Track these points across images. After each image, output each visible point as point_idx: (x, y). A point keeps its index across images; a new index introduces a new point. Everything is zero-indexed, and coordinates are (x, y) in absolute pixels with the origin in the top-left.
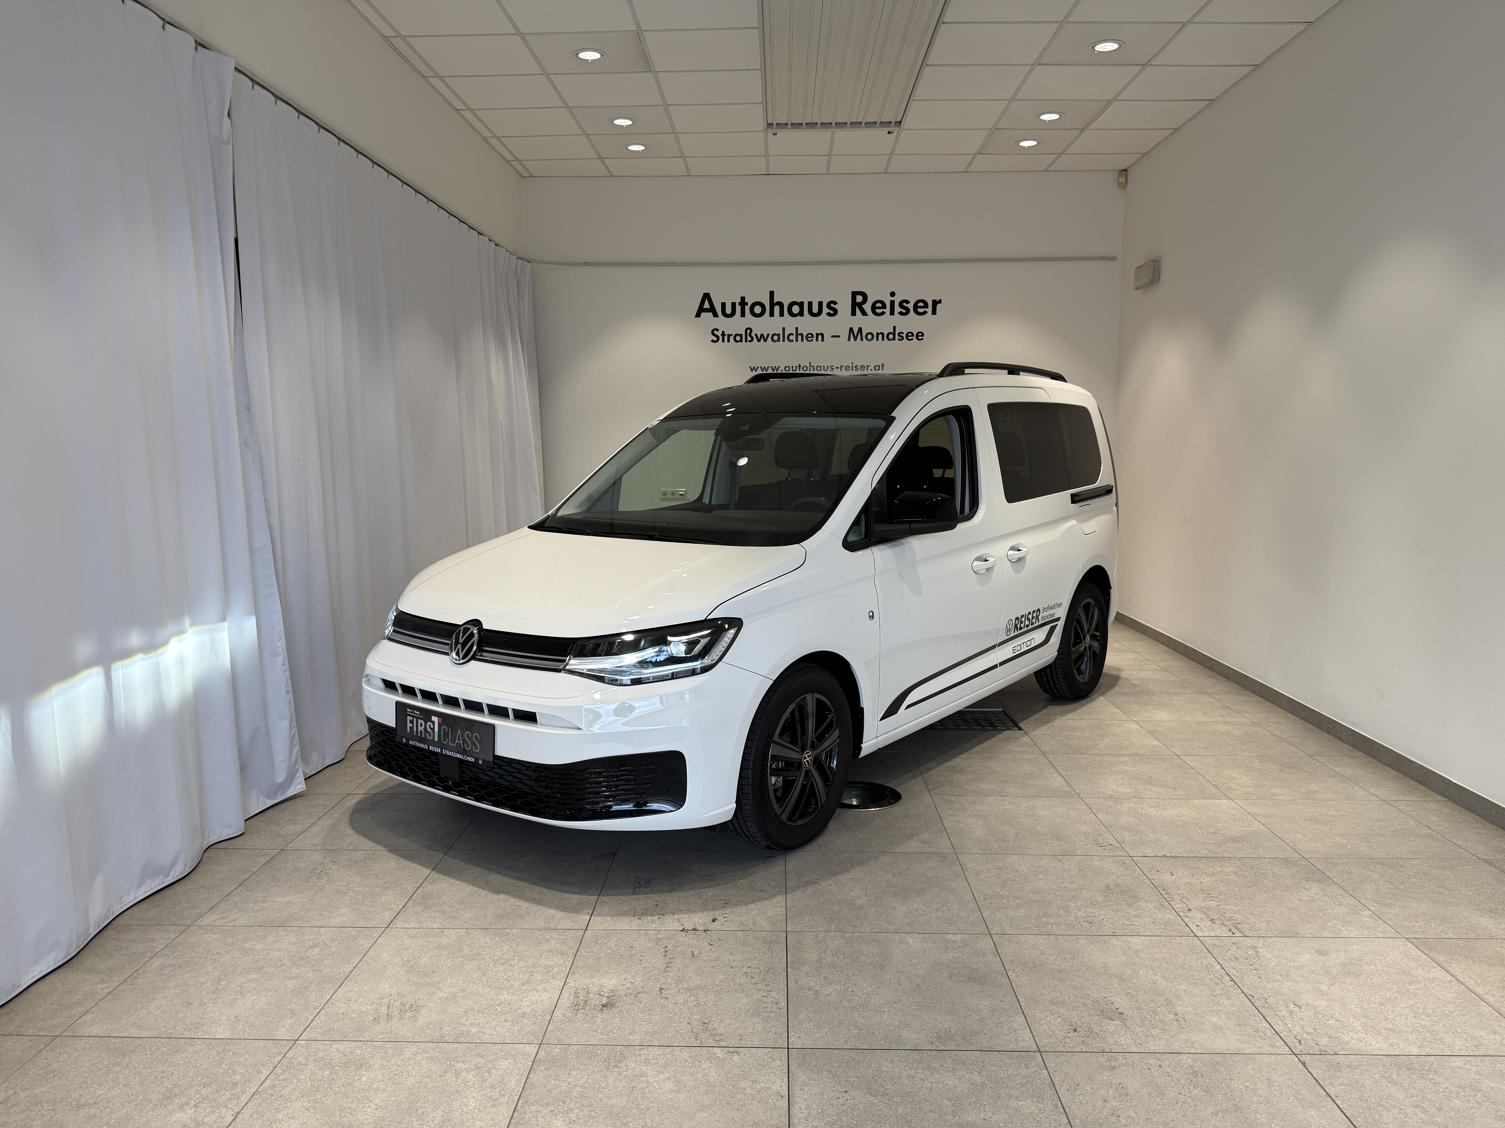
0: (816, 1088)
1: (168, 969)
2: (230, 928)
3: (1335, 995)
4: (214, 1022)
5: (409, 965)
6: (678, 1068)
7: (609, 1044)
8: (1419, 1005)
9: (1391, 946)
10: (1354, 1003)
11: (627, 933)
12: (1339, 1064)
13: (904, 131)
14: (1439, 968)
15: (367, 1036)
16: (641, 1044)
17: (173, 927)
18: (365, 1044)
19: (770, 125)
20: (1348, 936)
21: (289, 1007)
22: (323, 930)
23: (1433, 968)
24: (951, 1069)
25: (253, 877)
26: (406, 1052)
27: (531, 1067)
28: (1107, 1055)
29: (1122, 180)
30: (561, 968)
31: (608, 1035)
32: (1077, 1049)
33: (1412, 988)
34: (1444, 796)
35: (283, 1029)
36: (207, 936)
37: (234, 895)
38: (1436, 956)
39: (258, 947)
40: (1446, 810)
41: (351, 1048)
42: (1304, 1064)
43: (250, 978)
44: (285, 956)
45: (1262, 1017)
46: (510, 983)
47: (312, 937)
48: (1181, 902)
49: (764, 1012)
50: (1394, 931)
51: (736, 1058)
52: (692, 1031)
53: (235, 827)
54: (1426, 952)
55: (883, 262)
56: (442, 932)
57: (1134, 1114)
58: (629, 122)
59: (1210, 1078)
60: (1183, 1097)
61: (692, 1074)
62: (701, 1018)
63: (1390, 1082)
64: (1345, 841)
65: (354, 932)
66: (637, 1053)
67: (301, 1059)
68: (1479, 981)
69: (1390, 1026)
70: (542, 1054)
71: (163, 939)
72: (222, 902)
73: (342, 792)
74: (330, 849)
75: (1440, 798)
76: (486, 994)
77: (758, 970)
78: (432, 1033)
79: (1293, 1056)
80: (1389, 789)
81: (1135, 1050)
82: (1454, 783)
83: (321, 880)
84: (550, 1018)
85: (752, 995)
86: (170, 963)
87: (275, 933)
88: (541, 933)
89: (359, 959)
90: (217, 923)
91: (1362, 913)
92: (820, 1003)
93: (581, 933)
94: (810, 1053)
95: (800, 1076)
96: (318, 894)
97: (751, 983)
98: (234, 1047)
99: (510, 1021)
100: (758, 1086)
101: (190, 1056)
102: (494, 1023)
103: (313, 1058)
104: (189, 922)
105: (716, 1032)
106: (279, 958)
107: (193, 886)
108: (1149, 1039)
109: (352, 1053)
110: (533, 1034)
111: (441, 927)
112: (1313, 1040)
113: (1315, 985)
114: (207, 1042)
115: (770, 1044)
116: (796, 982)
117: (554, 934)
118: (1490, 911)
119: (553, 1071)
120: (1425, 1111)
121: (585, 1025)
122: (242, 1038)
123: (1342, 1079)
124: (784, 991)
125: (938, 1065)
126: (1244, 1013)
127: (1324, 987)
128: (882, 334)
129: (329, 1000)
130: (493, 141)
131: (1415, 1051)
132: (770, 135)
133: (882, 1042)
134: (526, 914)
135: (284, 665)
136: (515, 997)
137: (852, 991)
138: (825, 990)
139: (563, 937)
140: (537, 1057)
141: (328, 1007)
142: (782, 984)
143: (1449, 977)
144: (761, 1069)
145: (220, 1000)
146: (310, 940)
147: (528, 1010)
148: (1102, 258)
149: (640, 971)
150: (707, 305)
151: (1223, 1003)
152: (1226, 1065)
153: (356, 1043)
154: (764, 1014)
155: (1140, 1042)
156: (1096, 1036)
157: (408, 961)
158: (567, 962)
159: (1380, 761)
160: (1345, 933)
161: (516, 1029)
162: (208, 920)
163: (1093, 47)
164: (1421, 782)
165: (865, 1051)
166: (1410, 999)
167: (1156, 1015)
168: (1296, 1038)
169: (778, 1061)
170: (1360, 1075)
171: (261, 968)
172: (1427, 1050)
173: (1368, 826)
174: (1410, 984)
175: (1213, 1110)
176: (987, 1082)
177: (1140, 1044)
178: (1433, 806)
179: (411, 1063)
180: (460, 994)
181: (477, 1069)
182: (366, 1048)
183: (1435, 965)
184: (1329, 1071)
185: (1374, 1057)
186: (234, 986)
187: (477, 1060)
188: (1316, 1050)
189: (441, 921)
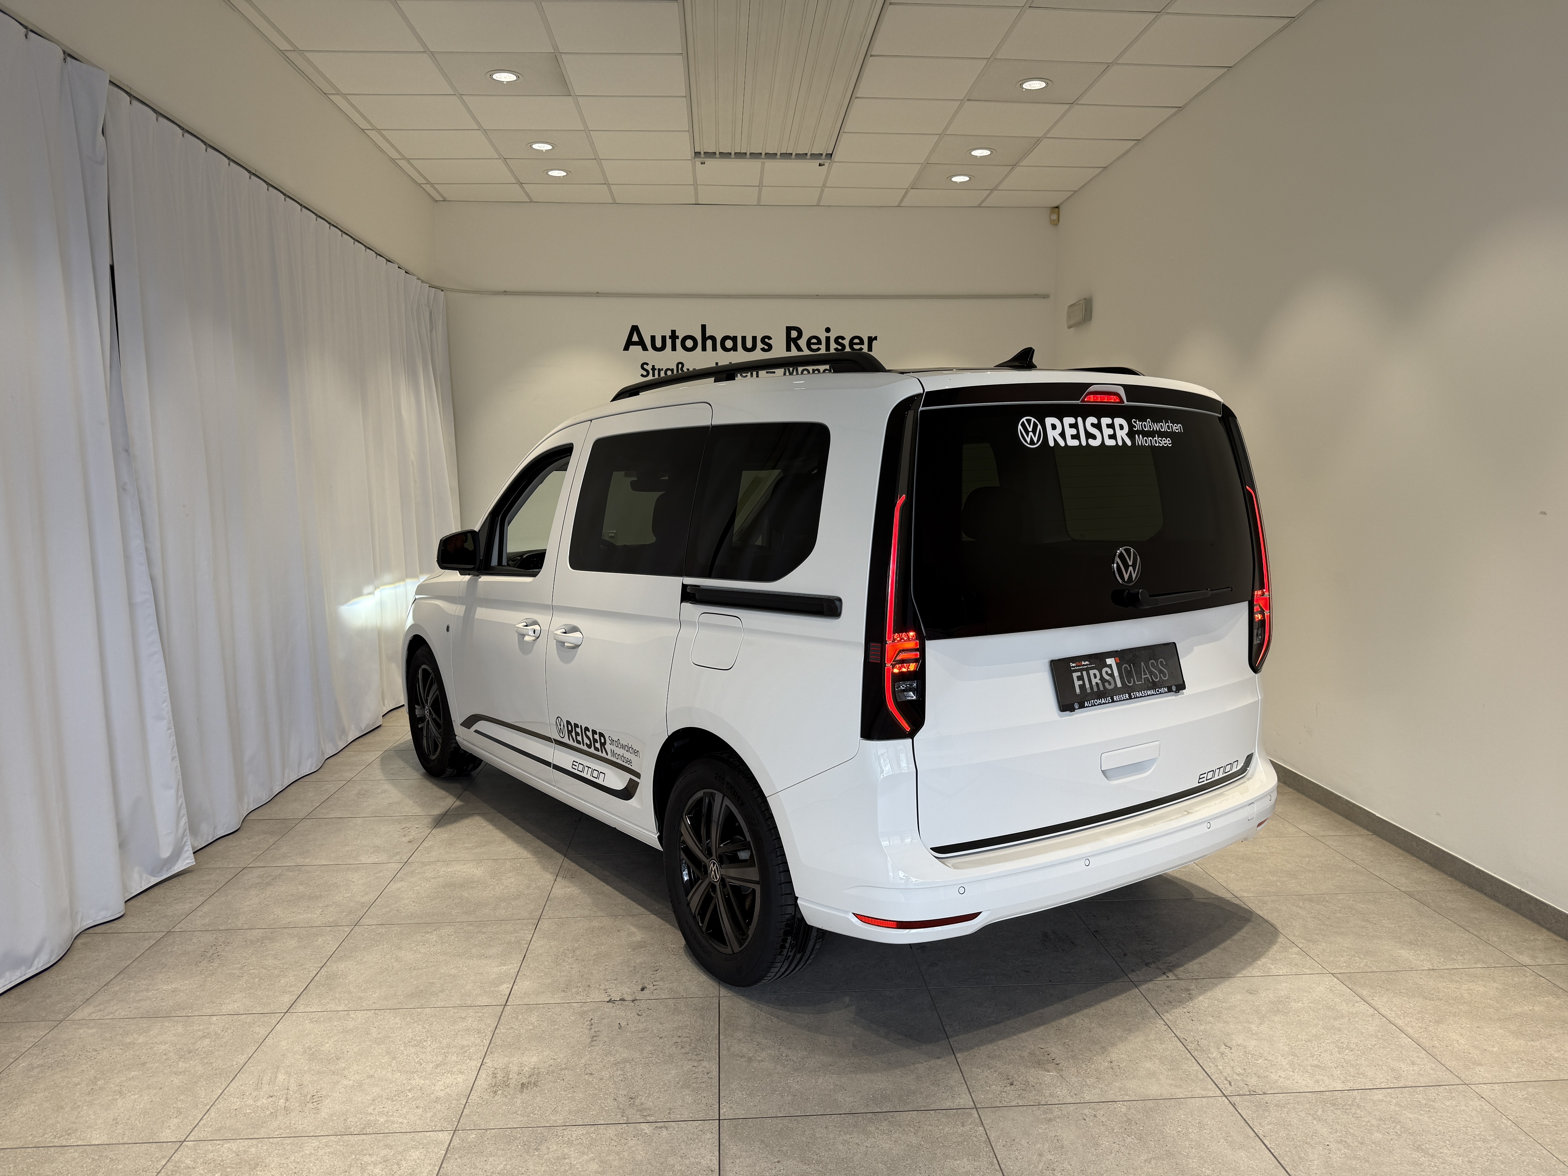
0: (748, 1160)
1: (36, 1070)
2: (108, 1021)
3: (1264, 1034)
4: (88, 1127)
5: (311, 1052)
6: (602, 1148)
7: (529, 1126)
8: (1343, 1040)
9: (1318, 982)
10: (1282, 1041)
11: (550, 1007)
12: (1267, 1103)
13: (835, 163)
14: (1363, 1002)
15: (262, 1133)
16: (563, 1124)
17: (42, 1023)
18: (261, 1141)
19: (697, 154)
20: (1277, 974)
21: (175, 1106)
22: (215, 1018)
23: (1357, 1002)
24: (887, 1132)
25: (135, 964)
26: (307, 1148)
27: (445, 1156)
28: (1043, 1108)
29: (1054, 217)
30: (477, 1047)
31: (528, 1117)
32: (1013, 1104)
33: (1336, 1024)
34: (1368, 830)
35: (168, 1130)
36: (81, 1031)
37: (113, 985)
38: (1359, 990)
39: (140, 1041)
40: (1370, 844)
41: (244, 1146)
42: (1234, 1105)
43: (131, 1076)
44: (171, 1050)
45: (1194, 1060)
46: (422, 1066)
47: (201, 1027)
48: (1116, 947)
49: (694, 1083)
50: (1320, 967)
51: (664, 1133)
52: (618, 1107)
53: (116, 908)
54: (1350, 987)
55: (818, 297)
56: (348, 1014)
57: (1069, 1167)
58: (549, 147)
59: (1143, 1125)
60: (1117, 1146)
61: (618, 1153)
62: (628, 1093)
63: (1315, 1119)
64: (1275, 879)
65: (250, 1019)
66: (559, 1134)
67: (188, 1161)
68: (1400, 1013)
69: (1316, 1062)
70: (456, 1142)
71: (31, 1037)
72: (99, 993)
73: (237, 866)
74: (223, 929)
75: (1365, 832)
76: (396, 1079)
77: (688, 1040)
78: (336, 1125)
79: (1224, 1098)
80: (1317, 825)
81: (1071, 1100)
82: (1378, 817)
83: (212, 964)
84: (465, 1101)
85: (682, 1066)
86: (38, 1063)
87: (159, 1024)
88: (456, 1011)
89: (254, 1048)
90: (94, 1016)
91: (1290, 950)
92: (753, 1070)
93: (500, 1009)
94: (742, 1123)
95: (732, 1148)
96: (210, 979)
97: (681, 1053)
98: (112, 1153)
99: (422, 1108)
100: (687, 1162)
101: (61, 1166)
102: (405, 1110)
103: (201, 1160)
104: (61, 1017)
105: (644, 1106)
106: (164, 1052)
107: (66, 976)
108: (1084, 1089)
109: (245, 1152)
110: (446, 1120)
111: (346, 1009)
112: (1242, 1080)
113: (1246, 1025)
114: (81, 1149)
115: (701, 1116)
116: (728, 1049)
117: (471, 1012)
118: (1411, 943)
119: (468, 1159)
120: (1348, 1146)
121: (504, 1107)
122: (121, 1142)
123: (1270, 1118)
124: (715, 1059)
125: (873, 1129)
126: (1177, 1057)
127: (1254, 1027)
129: (220, 1095)
130: (403, 163)
131: (1339, 1087)
132: (698, 164)
133: (817, 1108)
134: (440, 991)
135: (169, 729)
136: (428, 1082)
137: (786, 1056)
138: (759, 1056)
139: (481, 1014)
140: (451, 1145)
141: (220, 1103)
142: (714, 1052)
143: (1371, 1011)
144: (691, 1144)
145: (96, 1102)
146: (199, 1030)
147: (442, 1094)
148: (1036, 296)
149: (563, 1047)
150: (635, 338)
151: (1157, 1049)
152: (1159, 1111)
153: (251, 1141)
154: (694, 1085)
155: (1075, 1092)
156: (1032, 1089)
157: (310, 1048)
158: (485, 1041)
159: (1309, 797)
160: (1274, 971)
161: (429, 1115)
162: (83, 1013)
163: (1021, 85)
164: (1348, 817)
165: (799, 1118)
166: (1335, 1034)
167: (1092, 1064)
168: (1226, 1080)
169: (708, 1134)
170: (1287, 1113)
171: (144, 1064)
172: (1350, 1085)
173: (1297, 863)
174: (1335, 1019)
175: (1146, 1157)
176: (922, 1143)
177: (1076, 1094)
178: (1358, 840)
179: (312, 1159)
180: (367, 1081)
181: (385, 1161)
182: (262, 1146)
183: (1359, 999)
184: (1257, 1111)
185: (1300, 1094)
186: (112, 1086)
187: (384, 1152)
188: (1245, 1091)
189: (346, 1002)
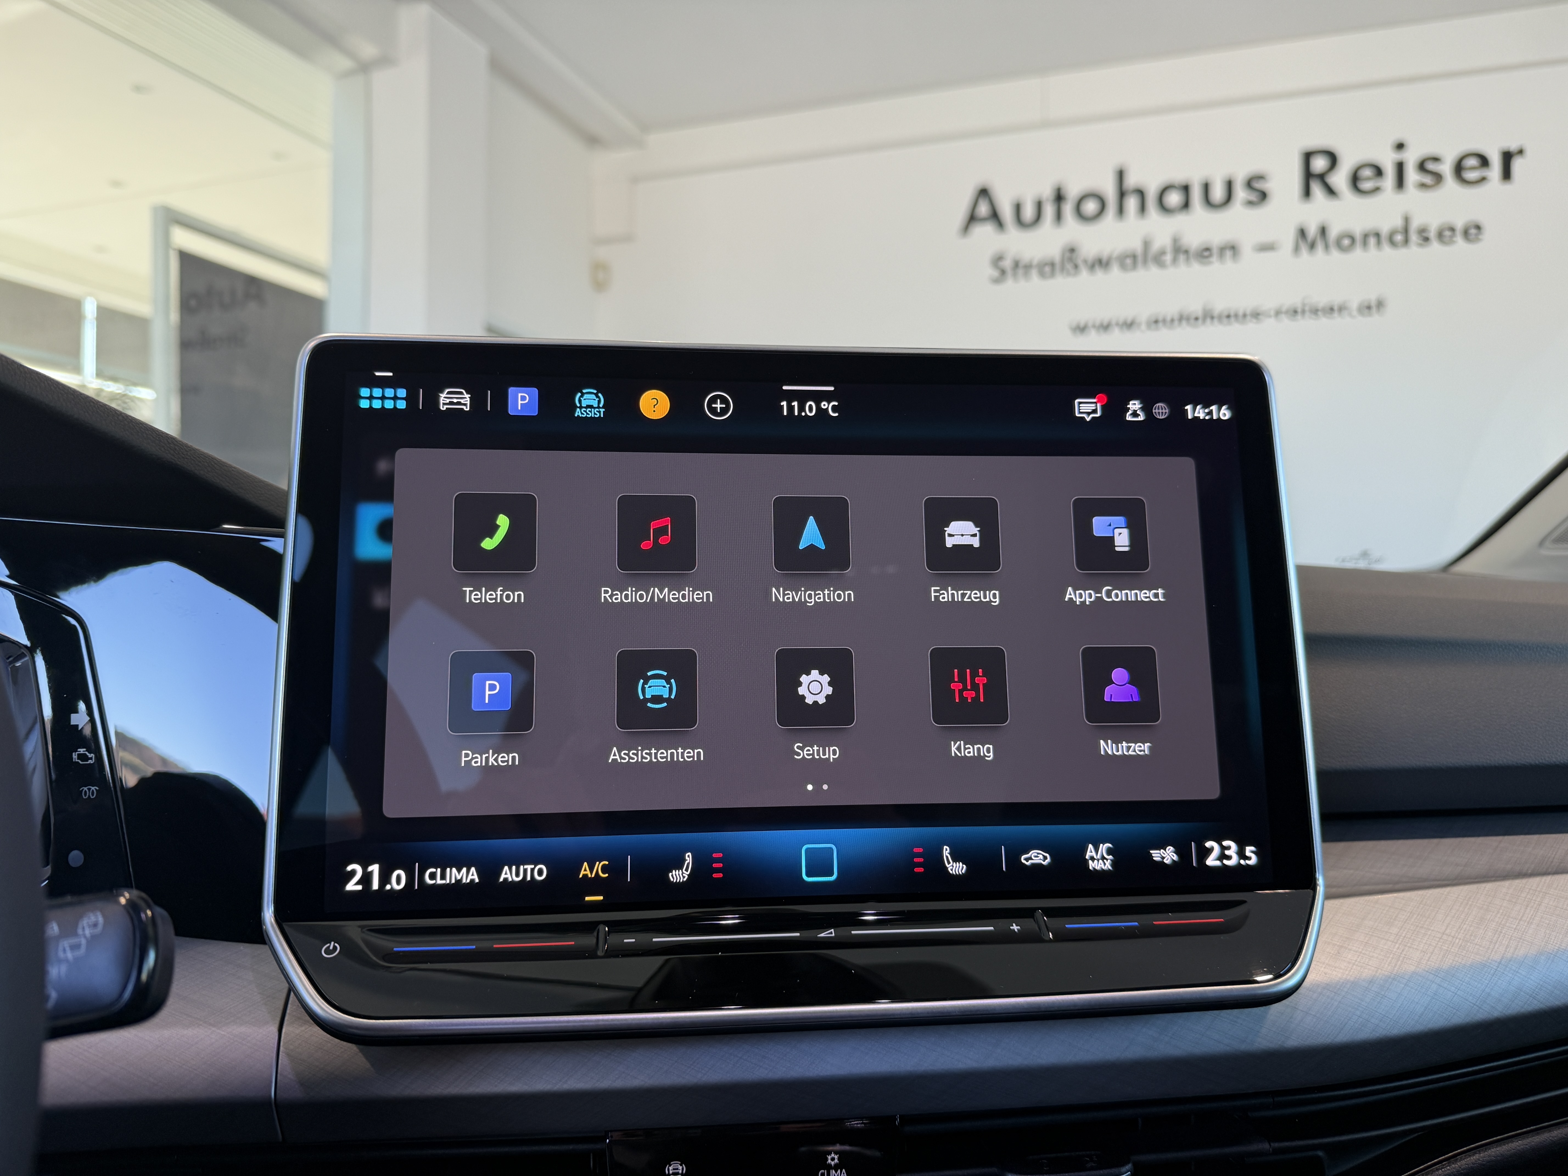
128: (1377, 235)
150: (983, 210)
